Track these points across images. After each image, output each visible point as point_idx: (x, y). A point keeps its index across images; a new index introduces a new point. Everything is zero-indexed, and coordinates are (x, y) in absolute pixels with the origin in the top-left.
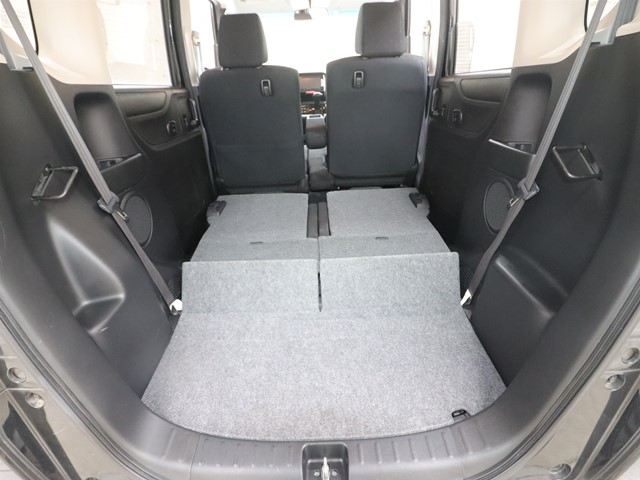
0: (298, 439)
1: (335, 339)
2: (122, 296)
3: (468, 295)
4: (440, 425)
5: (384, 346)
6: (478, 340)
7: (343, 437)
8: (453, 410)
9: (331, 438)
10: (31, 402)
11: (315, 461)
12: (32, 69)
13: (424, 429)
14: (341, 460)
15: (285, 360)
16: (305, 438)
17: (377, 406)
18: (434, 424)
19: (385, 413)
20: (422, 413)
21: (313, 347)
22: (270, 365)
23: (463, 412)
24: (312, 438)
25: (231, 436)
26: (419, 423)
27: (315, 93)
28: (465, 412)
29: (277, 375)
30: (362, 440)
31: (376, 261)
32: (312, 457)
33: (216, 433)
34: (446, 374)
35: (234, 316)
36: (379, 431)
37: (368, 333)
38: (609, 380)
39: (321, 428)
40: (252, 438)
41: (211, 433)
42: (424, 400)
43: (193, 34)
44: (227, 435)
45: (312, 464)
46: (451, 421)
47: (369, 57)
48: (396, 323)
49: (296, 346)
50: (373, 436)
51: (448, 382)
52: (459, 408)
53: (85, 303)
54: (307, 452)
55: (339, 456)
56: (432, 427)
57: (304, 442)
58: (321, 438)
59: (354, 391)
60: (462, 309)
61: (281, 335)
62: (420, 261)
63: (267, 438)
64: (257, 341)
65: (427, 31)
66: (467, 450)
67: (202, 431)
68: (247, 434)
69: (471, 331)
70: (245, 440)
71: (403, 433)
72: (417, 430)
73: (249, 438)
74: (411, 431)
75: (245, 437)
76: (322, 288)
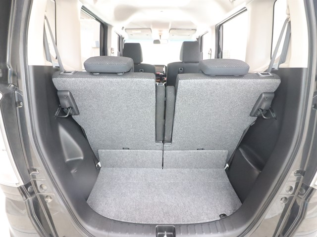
0: (154, 223)
1: (169, 182)
2: (82, 158)
3: (227, 165)
4: (214, 220)
5: (190, 186)
6: (231, 185)
7: (173, 223)
8: (220, 214)
9: (168, 223)
10: (46, 200)
11: (161, 233)
12: (59, 67)
13: (208, 221)
14: (172, 233)
15: (147, 190)
16: (157, 223)
17: (187, 211)
18: (212, 219)
19: (191, 214)
20: (207, 215)
21: (160, 185)
22: (141, 192)
23: (224, 215)
24: (160, 223)
25: (125, 221)
26: (205, 218)
27: (160, 74)
28: (225, 215)
29: (144, 196)
30: (181, 225)
31: (190, 152)
32: (160, 231)
33: (119, 220)
34: (217, 199)
35: (125, 170)
36: (188, 221)
37: (183, 180)
38: (282, 199)
39: (163, 219)
40: (134, 222)
41: (116, 220)
42: (208, 209)
43: (112, 49)
44: (123, 221)
45: (159, 235)
46: (219, 218)
47: (186, 62)
48: (196, 176)
49: (152, 185)
50: (186, 223)
51: (218, 202)
52: (222, 213)
53: (68, 160)
54: (158, 229)
55: (171, 232)
56: (211, 220)
57: (156, 225)
58: (164, 223)
59: (178, 204)
60: (225, 171)
61: (146, 180)
62: (210, 153)
63: (140, 223)
64: (135, 182)
65: (210, 53)
66: (226, 230)
67: (112, 218)
68: (132, 221)
69: (228, 181)
70: (131, 223)
71: (199, 222)
72: (205, 221)
73: (132, 222)
74: (202, 222)
75: (131, 222)
76: (164, 162)
